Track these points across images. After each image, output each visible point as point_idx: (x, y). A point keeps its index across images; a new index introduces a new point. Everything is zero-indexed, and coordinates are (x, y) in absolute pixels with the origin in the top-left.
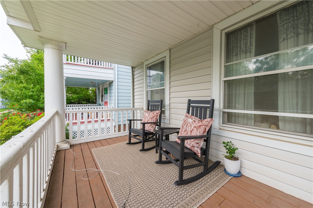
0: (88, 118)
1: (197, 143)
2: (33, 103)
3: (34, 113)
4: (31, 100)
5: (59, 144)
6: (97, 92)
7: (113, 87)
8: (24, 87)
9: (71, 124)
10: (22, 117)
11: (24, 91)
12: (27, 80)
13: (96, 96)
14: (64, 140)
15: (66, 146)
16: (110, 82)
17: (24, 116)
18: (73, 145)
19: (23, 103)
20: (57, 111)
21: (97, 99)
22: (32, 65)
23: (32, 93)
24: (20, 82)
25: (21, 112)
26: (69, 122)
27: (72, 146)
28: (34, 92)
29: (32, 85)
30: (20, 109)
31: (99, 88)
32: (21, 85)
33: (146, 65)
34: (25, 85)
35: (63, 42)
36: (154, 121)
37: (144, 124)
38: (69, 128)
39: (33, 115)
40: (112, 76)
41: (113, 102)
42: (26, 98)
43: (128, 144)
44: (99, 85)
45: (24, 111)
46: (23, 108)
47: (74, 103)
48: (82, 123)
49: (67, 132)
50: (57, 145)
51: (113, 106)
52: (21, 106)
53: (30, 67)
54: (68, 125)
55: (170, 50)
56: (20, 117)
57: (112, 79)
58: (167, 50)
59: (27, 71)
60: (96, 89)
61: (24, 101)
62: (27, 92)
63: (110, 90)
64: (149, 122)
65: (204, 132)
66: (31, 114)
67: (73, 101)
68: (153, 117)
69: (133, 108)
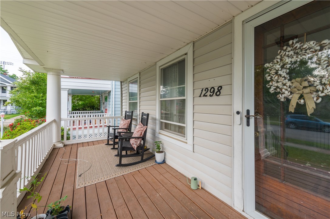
0: (90, 124)
1: (136, 142)
2: (42, 110)
3: (42, 119)
4: (41, 108)
5: (55, 144)
6: (101, 100)
7: (111, 97)
8: (35, 96)
9: (71, 130)
10: (31, 123)
11: (35, 99)
12: (38, 89)
13: (100, 103)
14: (59, 141)
15: (61, 145)
16: (109, 91)
17: (33, 122)
18: (67, 145)
19: (34, 110)
20: (55, 119)
21: (101, 106)
22: (42, 76)
23: (41, 101)
24: (31, 92)
25: (31, 118)
26: (70, 127)
27: (65, 146)
28: (43, 100)
29: (42, 94)
30: (31, 116)
31: (102, 96)
32: (33, 95)
33: (129, 82)
34: (36, 94)
35: (60, 70)
36: (126, 127)
37: (115, 129)
38: (69, 132)
39: (41, 121)
40: (110, 86)
41: (111, 109)
42: (36, 106)
43: (106, 144)
44: (102, 93)
45: (34, 118)
46: (33, 115)
47: (79, 110)
48: (80, 128)
49: (68, 136)
50: (54, 144)
51: (110, 113)
52: (32, 113)
53: (40, 78)
54: (69, 130)
55: (140, 74)
56: (30, 123)
57: (109, 89)
58: (137, 73)
59: (38, 81)
60: (100, 96)
61: (35, 108)
62: (37, 100)
63: (109, 98)
64: (122, 128)
65: (141, 135)
66: (40, 120)
67: (78, 108)
68: (125, 124)
69: (122, 116)
